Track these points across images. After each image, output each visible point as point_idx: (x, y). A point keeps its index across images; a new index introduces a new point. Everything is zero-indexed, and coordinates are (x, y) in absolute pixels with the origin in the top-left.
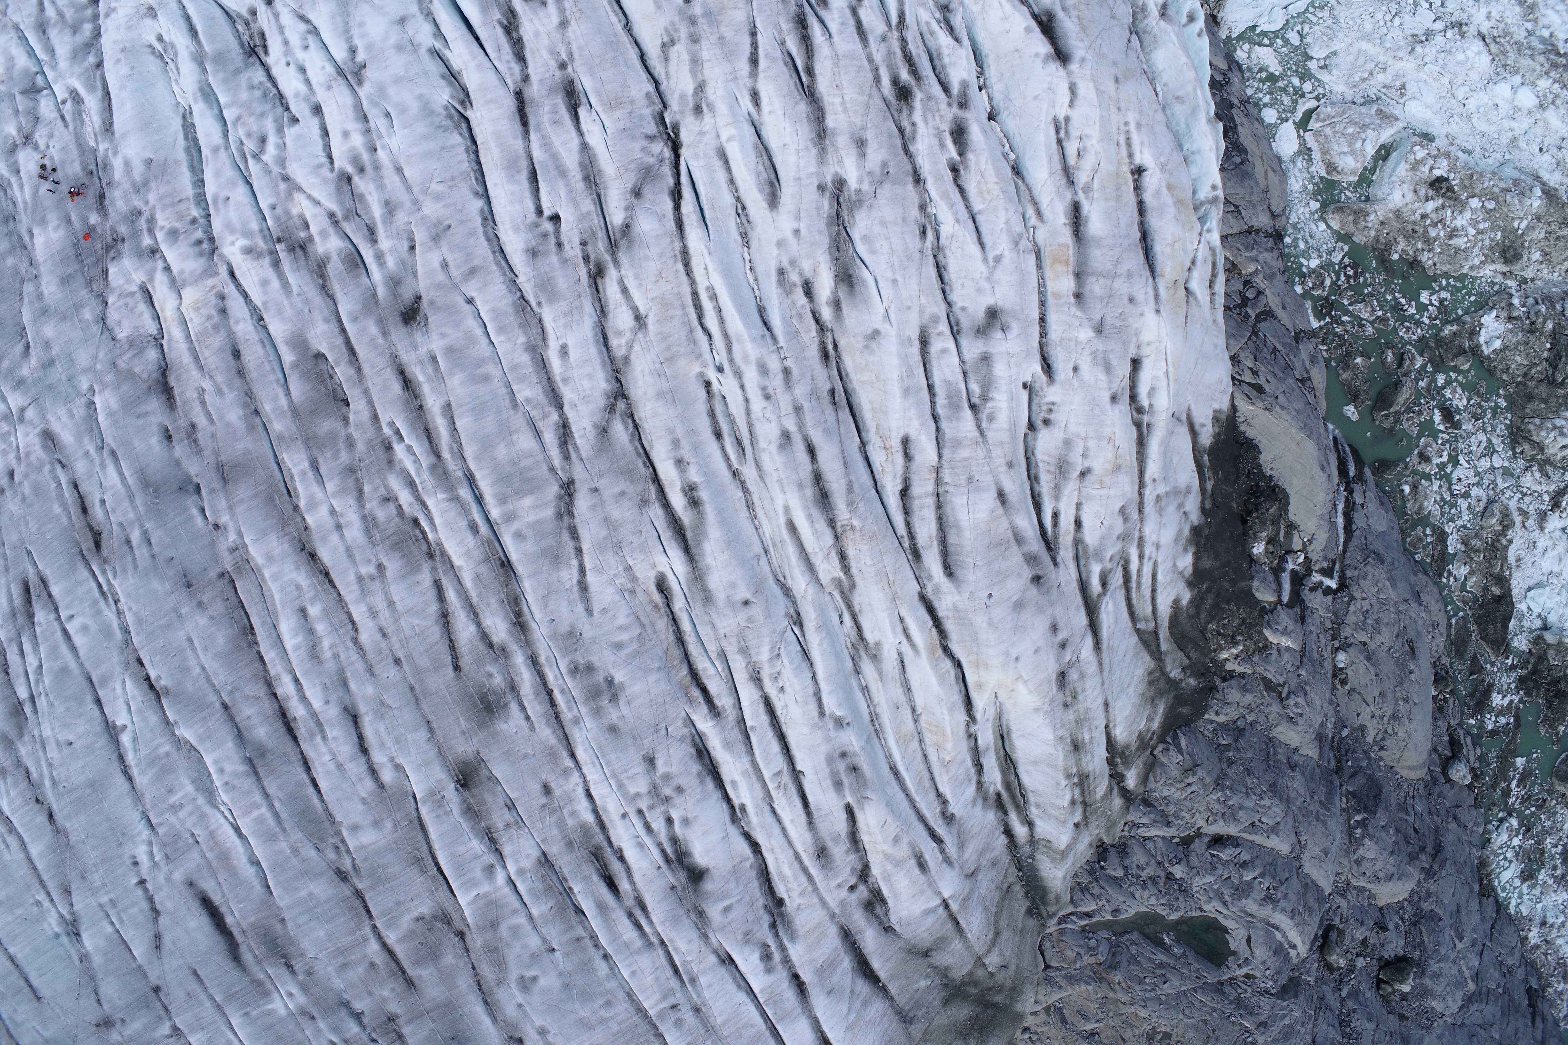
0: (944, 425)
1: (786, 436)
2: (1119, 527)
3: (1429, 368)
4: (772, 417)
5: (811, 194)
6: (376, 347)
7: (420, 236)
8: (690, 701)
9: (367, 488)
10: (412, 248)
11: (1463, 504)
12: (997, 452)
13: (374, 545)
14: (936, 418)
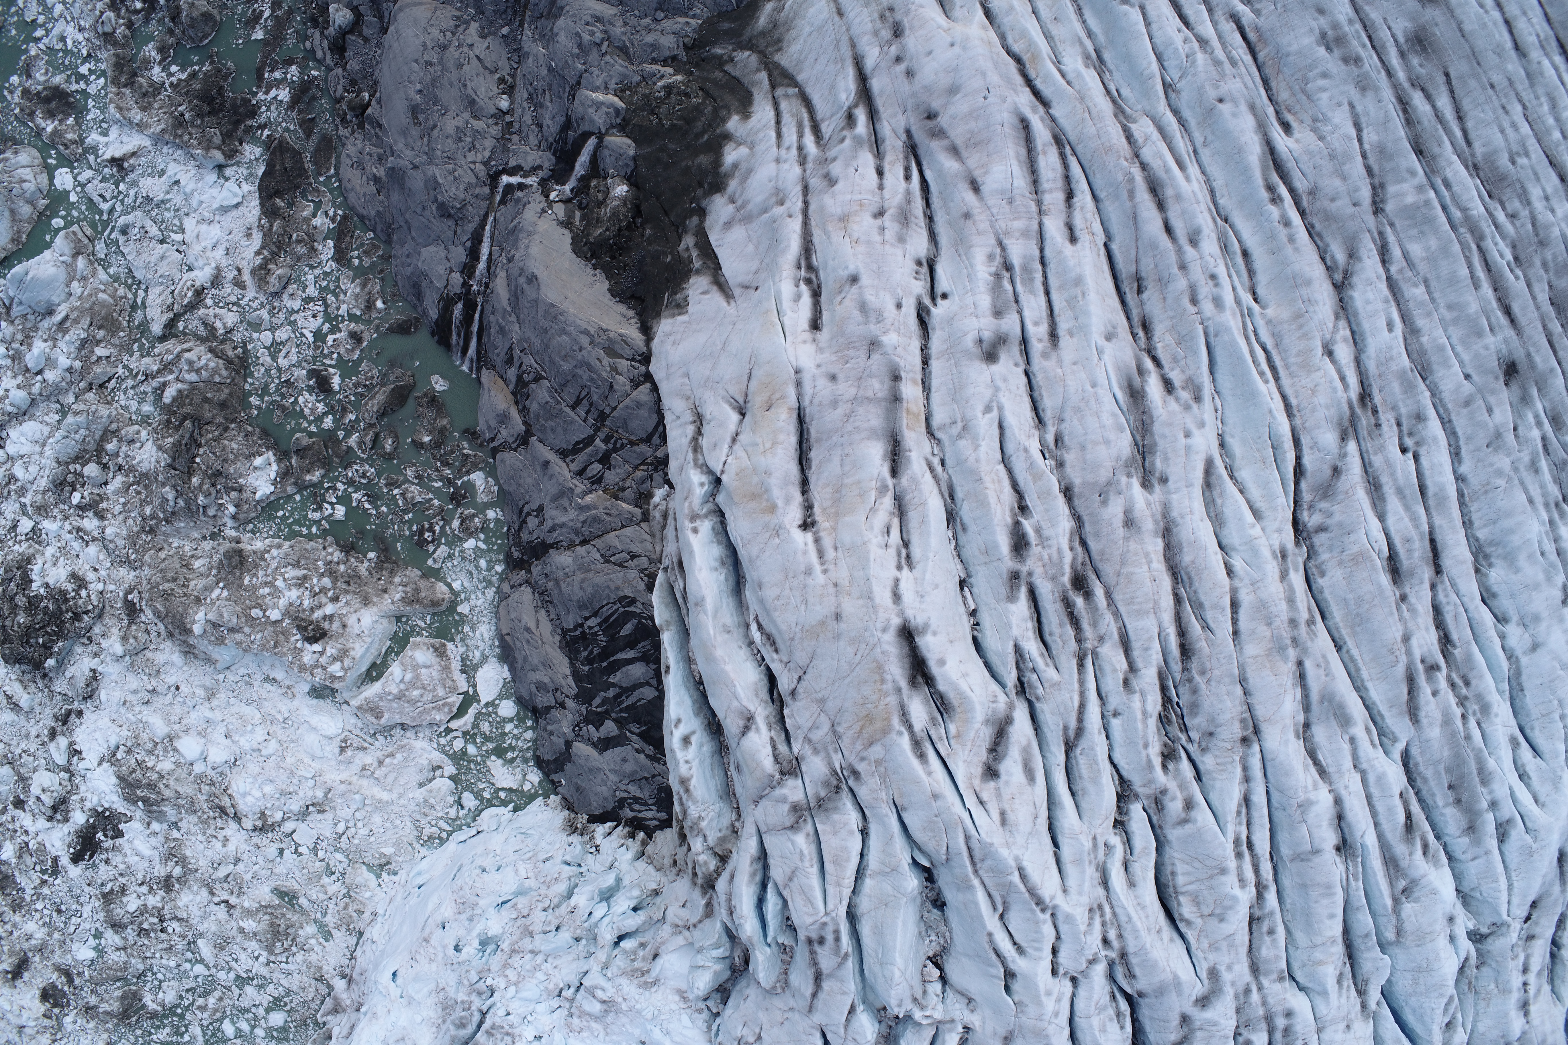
0: (1037, 253)
1: (1194, 242)
2: (836, 169)
3: (341, 434)
4: (1208, 258)
5: (1175, 472)
6: (1534, 344)
7: (1510, 437)
8: (1257, 29)
9: (1530, 227)
10: (1515, 429)
11: (312, 291)
12: (984, 225)
13: (1519, 180)
14: (1043, 262)
